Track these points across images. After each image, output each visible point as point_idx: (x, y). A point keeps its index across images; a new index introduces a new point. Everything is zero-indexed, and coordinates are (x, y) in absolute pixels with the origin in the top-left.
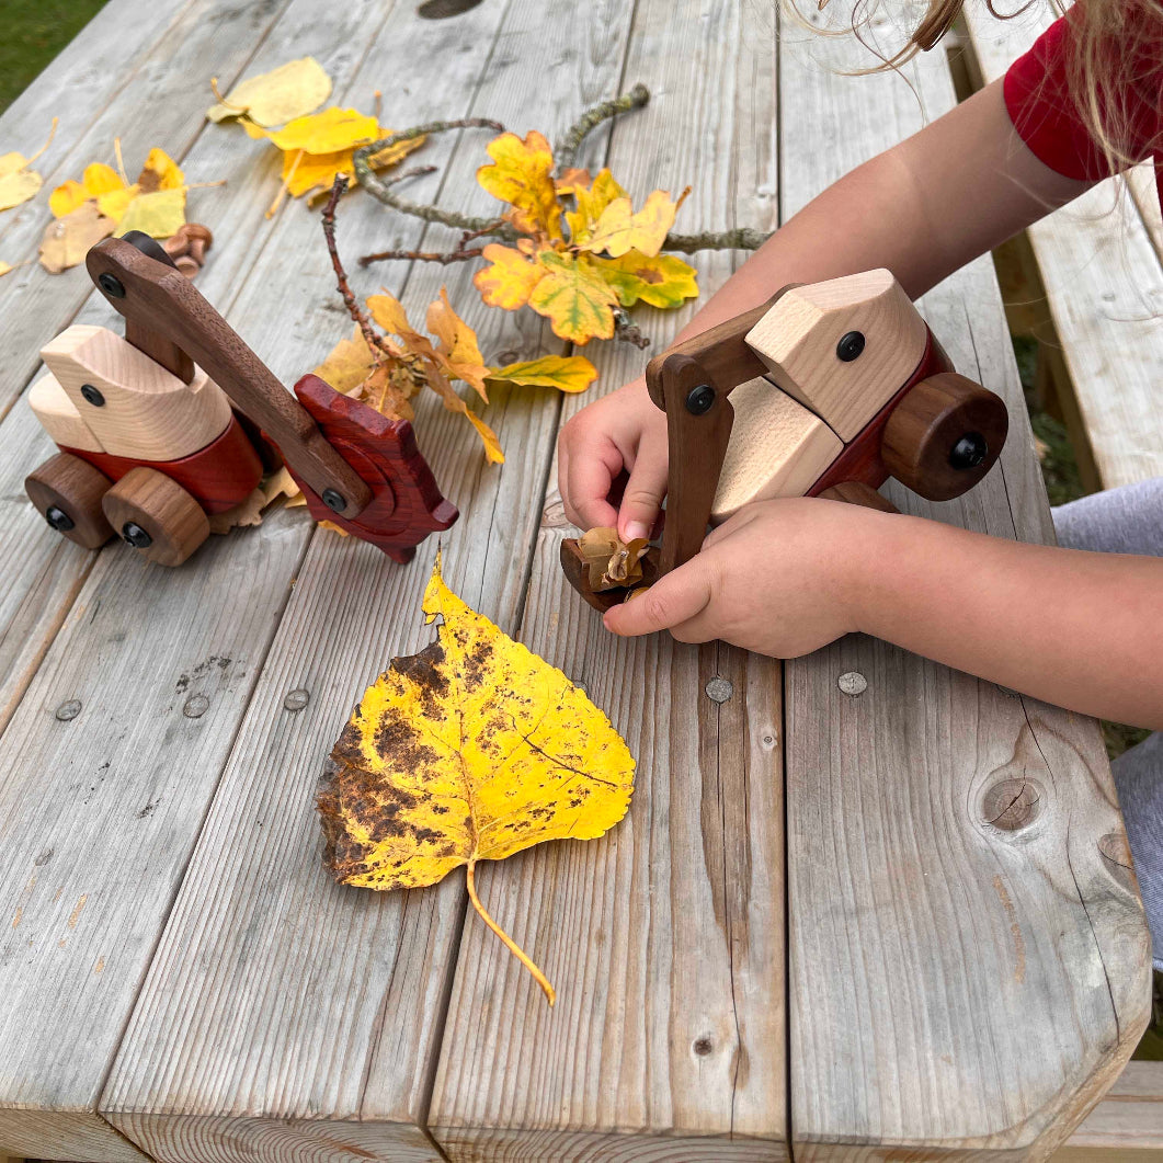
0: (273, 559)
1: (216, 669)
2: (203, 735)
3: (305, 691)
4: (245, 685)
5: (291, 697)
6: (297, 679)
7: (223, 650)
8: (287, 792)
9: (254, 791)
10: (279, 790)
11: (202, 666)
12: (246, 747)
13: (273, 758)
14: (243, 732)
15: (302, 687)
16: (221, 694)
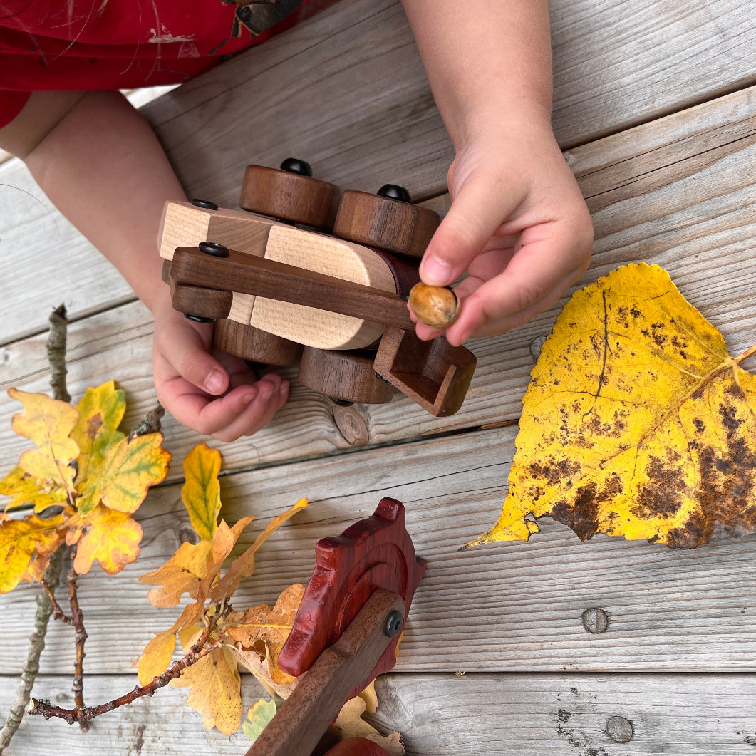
0: (436, 705)
1: (572, 723)
2: (650, 709)
3: (583, 616)
4: (584, 684)
5: (593, 628)
6: (571, 629)
7: (548, 723)
8: (702, 594)
9: (707, 630)
10: (702, 603)
11: (571, 740)
12: (659, 657)
13: (666, 623)
14: (642, 666)
15: (579, 621)
16: (600, 708)
